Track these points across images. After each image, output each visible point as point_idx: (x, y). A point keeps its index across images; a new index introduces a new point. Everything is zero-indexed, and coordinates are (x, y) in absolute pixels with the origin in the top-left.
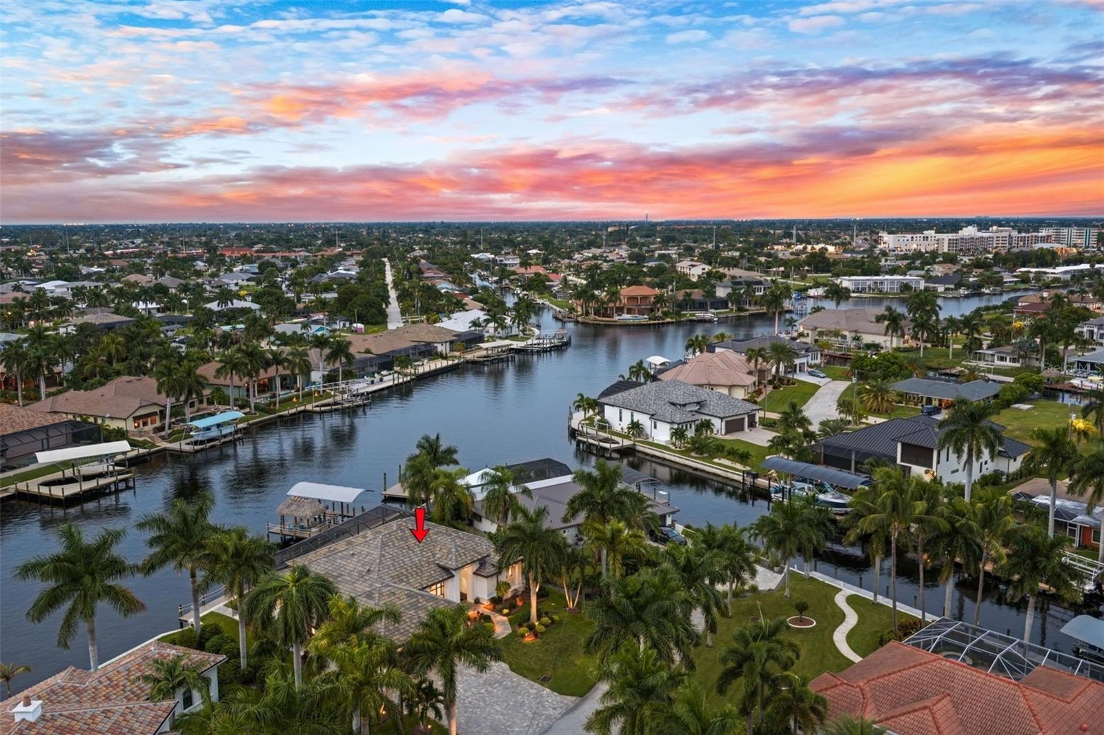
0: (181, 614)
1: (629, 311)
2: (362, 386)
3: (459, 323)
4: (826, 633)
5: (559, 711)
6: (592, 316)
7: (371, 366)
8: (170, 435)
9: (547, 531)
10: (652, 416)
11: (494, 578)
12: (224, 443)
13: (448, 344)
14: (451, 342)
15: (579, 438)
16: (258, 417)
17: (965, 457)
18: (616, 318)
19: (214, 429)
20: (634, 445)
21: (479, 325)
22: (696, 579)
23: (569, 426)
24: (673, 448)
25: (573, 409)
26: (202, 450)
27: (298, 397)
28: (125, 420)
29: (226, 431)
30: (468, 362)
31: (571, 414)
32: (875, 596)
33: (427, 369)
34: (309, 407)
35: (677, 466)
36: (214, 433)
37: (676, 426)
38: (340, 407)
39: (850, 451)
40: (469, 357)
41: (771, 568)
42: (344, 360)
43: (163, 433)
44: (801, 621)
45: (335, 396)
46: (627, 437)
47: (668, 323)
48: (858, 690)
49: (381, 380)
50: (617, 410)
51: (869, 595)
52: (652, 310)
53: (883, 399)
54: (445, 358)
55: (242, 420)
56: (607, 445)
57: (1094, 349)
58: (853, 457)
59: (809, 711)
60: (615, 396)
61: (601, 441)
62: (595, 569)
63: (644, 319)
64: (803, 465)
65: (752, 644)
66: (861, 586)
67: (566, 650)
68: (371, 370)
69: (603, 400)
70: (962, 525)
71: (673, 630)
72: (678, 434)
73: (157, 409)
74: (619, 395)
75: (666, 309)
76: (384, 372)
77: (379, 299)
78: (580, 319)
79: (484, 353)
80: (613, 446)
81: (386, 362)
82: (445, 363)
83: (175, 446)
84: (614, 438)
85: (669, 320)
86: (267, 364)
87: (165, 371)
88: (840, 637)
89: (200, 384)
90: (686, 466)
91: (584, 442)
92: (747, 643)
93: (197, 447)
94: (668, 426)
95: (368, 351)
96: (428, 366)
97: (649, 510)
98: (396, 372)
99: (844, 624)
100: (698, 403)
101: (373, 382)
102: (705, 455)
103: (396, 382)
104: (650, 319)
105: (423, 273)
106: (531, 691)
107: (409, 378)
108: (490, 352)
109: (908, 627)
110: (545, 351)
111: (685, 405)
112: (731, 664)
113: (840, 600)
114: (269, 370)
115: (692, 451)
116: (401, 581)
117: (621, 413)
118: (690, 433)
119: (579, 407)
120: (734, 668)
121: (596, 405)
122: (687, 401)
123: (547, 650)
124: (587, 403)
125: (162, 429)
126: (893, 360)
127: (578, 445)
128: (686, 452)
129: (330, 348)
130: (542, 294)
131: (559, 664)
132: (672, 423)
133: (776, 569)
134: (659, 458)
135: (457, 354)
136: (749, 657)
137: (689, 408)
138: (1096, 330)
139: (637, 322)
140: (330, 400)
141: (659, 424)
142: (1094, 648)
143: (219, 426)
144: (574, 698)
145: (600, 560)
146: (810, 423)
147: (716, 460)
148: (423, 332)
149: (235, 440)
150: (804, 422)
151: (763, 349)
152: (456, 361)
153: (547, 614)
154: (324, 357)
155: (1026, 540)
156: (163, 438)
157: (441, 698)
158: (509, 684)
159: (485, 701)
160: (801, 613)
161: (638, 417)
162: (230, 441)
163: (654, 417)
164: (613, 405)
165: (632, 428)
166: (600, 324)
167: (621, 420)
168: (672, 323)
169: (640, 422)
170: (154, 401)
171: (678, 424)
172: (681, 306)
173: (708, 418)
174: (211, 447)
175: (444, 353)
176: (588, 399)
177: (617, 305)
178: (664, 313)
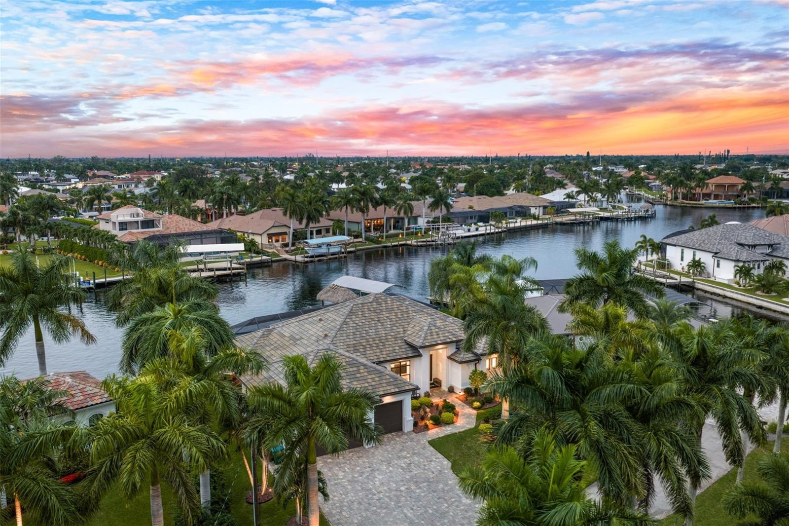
1: (716, 197)
2: (460, 231)
3: (557, 196)
6: (680, 200)
7: (471, 218)
8: (293, 250)
10: (715, 254)
12: (330, 259)
13: (541, 209)
14: (545, 207)
16: (368, 245)
18: (702, 202)
19: (324, 247)
20: (694, 282)
21: (573, 198)
24: (737, 286)
26: (311, 261)
27: (403, 234)
28: (261, 235)
29: (332, 250)
30: (557, 223)
33: (518, 225)
34: (412, 242)
35: (739, 304)
36: (323, 250)
37: (741, 264)
38: (434, 243)
40: (559, 220)
42: (444, 210)
43: (287, 249)
46: (687, 275)
49: (477, 229)
50: (679, 249)
52: (738, 196)
54: (536, 218)
56: (663, 281)
60: (679, 236)
61: (657, 277)
63: (730, 203)
68: (470, 221)
72: (744, 272)
73: (287, 230)
75: (752, 196)
76: (481, 224)
77: (499, 182)
78: (668, 203)
79: (572, 217)
80: (669, 281)
81: (484, 217)
82: (535, 222)
83: (293, 258)
84: (672, 275)
85: (754, 205)
86: (376, 204)
87: (290, 198)
90: (749, 304)
93: (306, 259)
94: (733, 264)
95: (471, 207)
96: (520, 223)
98: (490, 224)
100: (770, 246)
101: (469, 230)
102: (774, 294)
103: (488, 232)
104: (736, 203)
107: (500, 230)
108: (578, 217)
110: (629, 220)
111: (754, 246)
115: (758, 289)
116: (356, 350)
117: (682, 253)
118: (756, 272)
121: (660, 247)
122: (757, 242)
124: (646, 244)
125: (287, 245)
128: (751, 291)
130: (640, 188)
132: (738, 261)
134: (719, 295)
135: (547, 216)
137: (759, 250)
139: (722, 205)
140: (429, 239)
141: (722, 262)
143: (329, 245)
147: (784, 299)
148: (522, 199)
152: (546, 222)
156: (287, 252)
161: (700, 255)
162: (336, 258)
163: (718, 255)
164: (675, 245)
165: (692, 266)
166: (686, 207)
167: (682, 260)
168: (758, 207)
169: (702, 261)
170: (285, 223)
171: (744, 262)
172: (768, 194)
173: (780, 260)
174: (319, 261)
175: (537, 214)
176: (650, 240)
177: (704, 191)
178: (750, 199)
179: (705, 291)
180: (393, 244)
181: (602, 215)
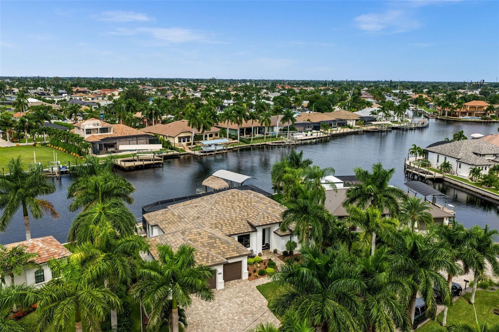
1: (470, 114)
2: (300, 136)
3: (366, 112)
6: (446, 116)
7: (309, 127)
8: (193, 148)
10: (458, 160)
12: (217, 154)
13: (354, 121)
14: (357, 120)
15: (408, 170)
16: (241, 145)
18: (461, 117)
19: (213, 146)
20: (443, 177)
21: (375, 114)
23: (405, 164)
24: (470, 181)
26: (205, 155)
27: (264, 138)
28: (174, 138)
29: (218, 148)
30: (364, 131)
31: (408, 157)
33: (338, 132)
34: (269, 143)
36: (213, 148)
37: (474, 167)
38: (283, 144)
40: (365, 128)
42: (291, 123)
43: (190, 146)
46: (440, 172)
47: (494, 122)
50: (436, 155)
52: (484, 114)
54: (351, 128)
56: (424, 175)
60: (437, 147)
61: (421, 172)
63: (478, 119)
68: (307, 129)
72: (475, 172)
74: (440, 146)
75: (493, 114)
76: (314, 131)
78: (438, 117)
79: (374, 127)
80: (428, 176)
81: (316, 126)
82: (349, 130)
83: (193, 152)
84: (430, 171)
85: (494, 120)
87: (192, 115)
90: (478, 193)
91: (410, 173)
93: (202, 154)
94: (469, 167)
95: (309, 120)
96: (340, 130)
98: (320, 131)
101: (306, 135)
102: (493, 187)
103: (318, 136)
104: (482, 119)
105: (361, 95)
107: (326, 135)
108: (377, 127)
110: (411, 129)
111: (484, 155)
114: (249, 122)
115: (483, 183)
117: (438, 157)
118: (485, 173)
119: (412, 153)
121: (425, 153)
122: (486, 152)
124: (418, 151)
127: (407, 174)
128: (479, 185)
130: (422, 106)
132: (472, 165)
134: (459, 186)
135: (358, 126)
137: (487, 158)
139: (473, 120)
140: (280, 141)
141: (462, 165)
143: (216, 145)
148: (343, 114)
152: (357, 130)
156: (190, 148)
161: (449, 160)
162: (220, 153)
163: (460, 160)
164: (434, 152)
165: (443, 166)
166: (450, 120)
167: (438, 162)
168: (497, 122)
169: (450, 163)
170: (189, 131)
171: (476, 166)
174: (210, 155)
175: (351, 125)
176: (418, 148)
177: (462, 110)
178: (492, 116)
179: (451, 183)
180: (257, 144)
181: (393, 126)
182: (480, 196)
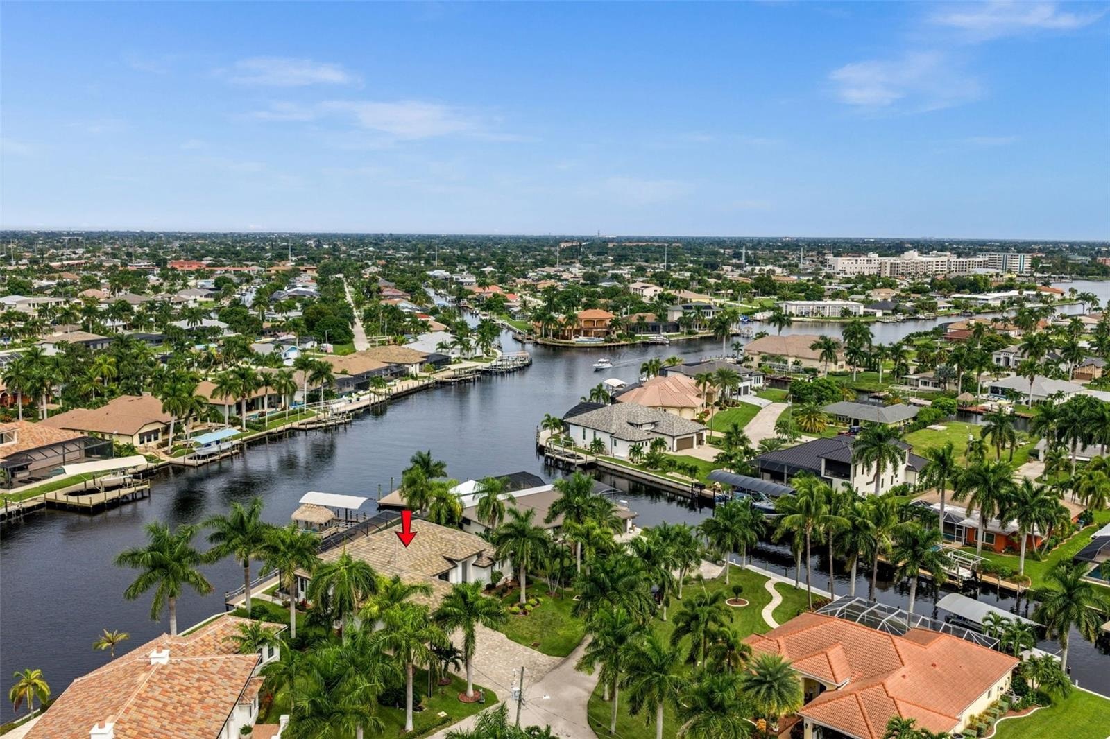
0: (227, 600)
1: (586, 334)
2: (342, 405)
3: (427, 343)
4: (757, 610)
5: (548, 667)
6: (551, 337)
7: (349, 386)
8: (173, 450)
9: (535, 529)
10: (612, 435)
11: (490, 568)
12: (222, 458)
13: (418, 365)
14: (421, 363)
15: (548, 454)
16: (249, 434)
17: (874, 470)
18: (574, 340)
19: (214, 445)
20: (597, 460)
21: (447, 349)
22: (654, 564)
23: (537, 443)
24: (631, 463)
25: (541, 427)
26: (204, 464)
27: (284, 415)
28: (132, 436)
29: (225, 446)
30: (437, 382)
31: (538, 432)
32: (797, 582)
33: (400, 389)
34: (295, 425)
35: (635, 479)
36: (214, 448)
37: (633, 444)
38: (322, 424)
39: (783, 466)
40: (438, 377)
41: (714, 562)
42: (325, 380)
43: (166, 449)
44: (736, 602)
45: (318, 414)
46: (590, 453)
47: (623, 345)
48: (776, 643)
50: (581, 429)
51: (792, 582)
52: (608, 333)
53: (815, 420)
54: (415, 378)
55: (235, 437)
56: (572, 461)
57: (1008, 375)
58: (786, 472)
59: (739, 657)
60: (579, 416)
61: (567, 457)
62: (571, 561)
63: (600, 342)
64: (743, 477)
65: (697, 608)
66: (786, 576)
67: (550, 624)
68: (348, 389)
69: (568, 420)
70: (861, 523)
71: (638, 601)
72: (635, 451)
73: (160, 426)
74: (583, 415)
75: (620, 332)
76: (361, 392)
77: (344, 319)
78: (539, 340)
79: (452, 373)
80: (578, 461)
81: (362, 382)
82: (416, 384)
83: (180, 460)
84: (578, 454)
85: (623, 342)
86: (258, 385)
88: (767, 614)
89: (199, 403)
90: (643, 479)
91: (552, 458)
92: (693, 607)
93: (200, 462)
94: (627, 444)
95: (345, 372)
96: (400, 386)
97: (613, 514)
98: (371, 392)
99: (771, 603)
100: (653, 423)
101: (351, 402)
102: (659, 469)
103: (372, 402)
104: (606, 341)
105: (382, 292)
106: (526, 653)
107: (384, 398)
108: (457, 373)
109: (819, 604)
110: (508, 372)
111: (641, 425)
112: (681, 624)
113: (769, 587)
114: (259, 391)
115: (648, 465)
116: (416, 570)
117: (584, 432)
118: (646, 450)
119: (546, 426)
120: (684, 627)
121: (563, 425)
122: (643, 422)
123: (535, 624)
124: (551, 423)
125: (165, 444)
126: (826, 385)
127: (546, 460)
128: (642, 467)
129: (314, 369)
130: (501, 314)
131: (546, 634)
132: (630, 441)
133: (718, 562)
134: (618, 472)
135: (427, 374)
136: (695, 618)
137: (645, 428)
138: (1011, 357)
139: (593, 344)
140: (314, 419)
141: (618, 441)
142: (959, 617)
143: (218, 442)
144: (559, 658)
145: (575, 554)
146: (750, 442)
147: (668, 474)
148: (395, 354)
149: (232, 455)
150: (744, 440)
151: (710, 374)
152: (426, 382)
153: (533, 597)
154: (307, 379)
155: (908, 534)
156: (166, 453)
157: (460, 655)
158: (508, 648)
159: (489, 660)
160: (737, 595)
161: (599, 436)
162: (228, 456)
163: (615, 435)
164: (577, 425)
165: (595, 445)
166: (558, 346)
167: (584, 438)
168: (627, 345)
169: (602, 440)
170: (158, 419)
171: (636, 442)
172: (635, 329)
173: (661, 436)
174: (212, 461)
175: (414, 373)
176: (554, 419)
177: (575, 327)
178: (619, 336)
179: (607, 468)
180: (279, 428)
181: (481, 368)
182: (646, 483)
